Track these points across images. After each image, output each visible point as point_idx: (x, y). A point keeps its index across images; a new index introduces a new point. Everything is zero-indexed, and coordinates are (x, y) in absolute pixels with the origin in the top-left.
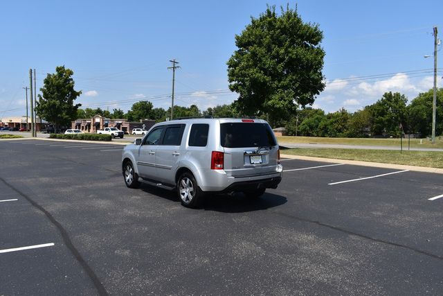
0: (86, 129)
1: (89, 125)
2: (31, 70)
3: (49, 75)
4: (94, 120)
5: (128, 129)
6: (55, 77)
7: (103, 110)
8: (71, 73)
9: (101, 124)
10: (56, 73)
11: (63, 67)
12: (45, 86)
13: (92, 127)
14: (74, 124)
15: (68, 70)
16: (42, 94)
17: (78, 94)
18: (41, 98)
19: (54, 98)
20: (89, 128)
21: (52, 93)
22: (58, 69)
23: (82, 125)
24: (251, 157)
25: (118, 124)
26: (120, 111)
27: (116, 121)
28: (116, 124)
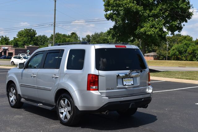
5: (14, 54)
24: (124, 79)
25: (4, 49)
26: (6, 38)
27: (3, 47)
28: (2, 50)
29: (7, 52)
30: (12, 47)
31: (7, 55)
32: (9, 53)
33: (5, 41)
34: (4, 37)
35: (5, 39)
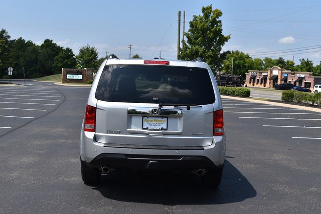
0: (261, 84)
1: (265, 78)
2: (180, 12)
3: (195, 17)
4: (271, 72)
5: (312, 85)
6: (201, 19)
7: (286, 61)
8: (219, 14)
9: (279, 77)
10: (202, 15)
11: (211, 7)
12: (190, 30)
13: (268, 81)
14: (248, 77)
15: (216, 10)
16: (186, 39)
17: (226, 39)
18: (184, 44)
19: (198, 44)
20: (265, 82)
21: (196, 39)
22: (204, 10)
23: (257, 78)
24: (145, 118)
25: (299, 78)
26: (308, 61)
27: (298, 75)
28: (297, 78)
29: (304, 81)
30: (310, 75)
31: (303, 86)
32: (306, 83)
33: (307, 66)
34: (306, 60)
35: (306, 63)
